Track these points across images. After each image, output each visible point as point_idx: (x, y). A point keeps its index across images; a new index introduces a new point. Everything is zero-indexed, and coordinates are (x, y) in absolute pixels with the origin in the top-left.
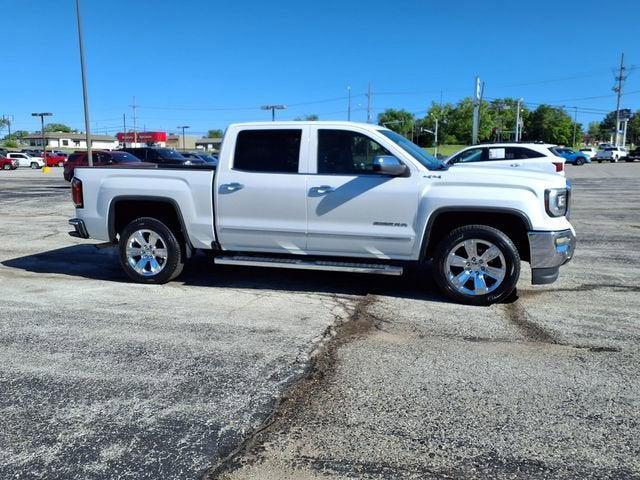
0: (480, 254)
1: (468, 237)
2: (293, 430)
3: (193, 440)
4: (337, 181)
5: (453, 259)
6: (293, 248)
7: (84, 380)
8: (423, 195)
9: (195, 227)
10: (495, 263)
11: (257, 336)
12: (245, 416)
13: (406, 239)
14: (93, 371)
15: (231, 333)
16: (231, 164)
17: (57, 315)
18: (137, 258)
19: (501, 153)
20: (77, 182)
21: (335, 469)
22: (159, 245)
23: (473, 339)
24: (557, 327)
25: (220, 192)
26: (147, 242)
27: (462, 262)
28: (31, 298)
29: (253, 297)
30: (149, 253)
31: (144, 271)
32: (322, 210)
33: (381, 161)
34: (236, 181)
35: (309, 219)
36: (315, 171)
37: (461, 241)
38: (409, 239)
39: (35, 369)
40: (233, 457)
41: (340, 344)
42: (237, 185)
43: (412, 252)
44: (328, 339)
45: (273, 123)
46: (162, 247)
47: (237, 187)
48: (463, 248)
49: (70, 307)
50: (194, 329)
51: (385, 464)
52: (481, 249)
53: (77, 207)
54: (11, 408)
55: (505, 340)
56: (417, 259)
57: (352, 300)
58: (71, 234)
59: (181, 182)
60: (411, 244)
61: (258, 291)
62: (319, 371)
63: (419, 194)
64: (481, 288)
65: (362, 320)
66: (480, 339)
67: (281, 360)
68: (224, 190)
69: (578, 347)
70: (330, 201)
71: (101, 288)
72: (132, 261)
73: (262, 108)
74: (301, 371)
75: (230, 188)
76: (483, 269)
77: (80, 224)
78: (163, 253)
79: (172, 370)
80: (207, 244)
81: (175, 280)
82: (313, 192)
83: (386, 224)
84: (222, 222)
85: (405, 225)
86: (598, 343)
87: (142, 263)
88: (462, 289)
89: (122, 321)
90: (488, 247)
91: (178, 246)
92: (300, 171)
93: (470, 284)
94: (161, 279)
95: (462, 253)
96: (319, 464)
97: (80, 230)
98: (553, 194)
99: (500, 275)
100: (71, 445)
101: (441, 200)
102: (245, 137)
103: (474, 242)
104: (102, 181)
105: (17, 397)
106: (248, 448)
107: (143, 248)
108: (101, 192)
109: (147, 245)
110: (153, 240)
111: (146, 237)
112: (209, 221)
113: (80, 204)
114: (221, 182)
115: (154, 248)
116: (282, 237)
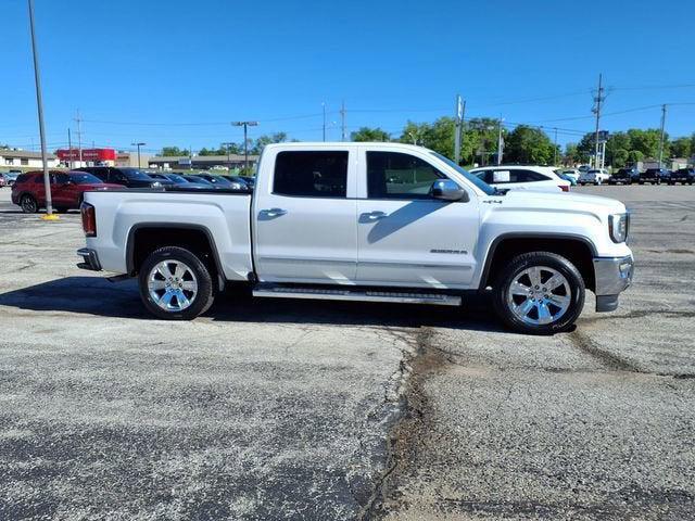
0: (543, 281)
1: (532, 264)
2: (422, 471)
3: (323, 488)
4: (390, 207)
5: (516, 287)
6: (340, 278)
7: (164, 429)
8: (484, 221)
9: (229, 256)
10: (560, 291)
11: (329, 374)
12: (364, 459)
13: (466, 267)
14: (168, 419)
15: (300, 371)
16: (270, 188)
17: (88, 358)
18: (161, 292)
19: (506, 176)
20: (88, 207)
21: (486, 510)
22: (187, 277)
23: (555, 370)
24: (632, 356)
25: (259, 219)
26: (173, 273)
27: (525, 290)
28: (45, 340)
29: (301, 332)
30: (175, 286)
31: (169, 306)
32: (374, 237)
33: (441, 184)
34: (277, 207)
35: (359, 247)
36: (365, 195)
37: (524, 269)
38: (468, 268)
39: (99, 419)
40: (373, 503)
41: (422, 380)
42: (280, 210)
43: (472, 280)
44: (406, 375)
45: (323, 144)
46: (191, 279)
47: (278, 212)
48: (526, 276)
49: (98, 349)
50: (257, 368)
51: (535, 503)
52: (545, 276)
53: (88, 236)
54: (98, 464)
55: (586, 369)
56: (477, 288)
57: (408, 333)
58: (80, 266)
59: (213, 207)
60: (472, 272)
61: (304, 326)
62: (416, 410)
63: (480, 220)
64: (545, 317)
65: (430, 354)
66: (562, 370)
67: (371, 398)
68: (264, 216)
69: (662, 375)
70: (383, 227)
71: (120, 326)
72: (155, 296)
73: (233, 124)
74: (397, 410)
75: (270, 214)
76: (547, 297)
77: (91, 253)
78: (192, 286)
79: (258, 413)
80: (243, 275)
81: (203, 315)
82: (364, 218)
84: (260, 251)
85: (465, 252)
86: (679, 369)
87: (168, 296)
88: (525, 319)
89: (168, 362)
90: (551, 275)
91: (208, 277)
92: (348, 196)
93: (533, 313)
94: (188, 315)
95: (525, 281)
96: (469, 506)
97: (90, 261)
98: (616, 220)
99: (564, 303)
100: (191, 501)
101: (505, 226)
102: (284, 159)
103: (538, 269)
104: (120, 206)
105: (97, 451)
106: (383, 493)
107: (168, 281)
108: (119, 218)
109: (174, 277)
110: (180, 272)
111: (172, 268)
112: (247, 250)
113: (93, 233)
114: (260, 208)
115: (181, 281)
116: (328, 267)
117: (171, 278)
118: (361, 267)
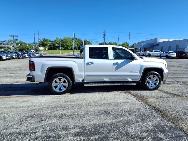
0: (153, 78)
8: (141, 65)
10: (157, 80)
13: (137, 76)
16: (88, 57)
20: (32, 62)
22: (65, 82)
25: (86, 65)
27: (149, 80)
31: (58, 91)
32: (116, 69)
35: (112, 72)
36: (113, 59)
41: (147, 103)
44: (143, 102)
47: (92, 63)
48: (150, 77)
53: (31, 71)
56: (139, 80)
58: (27, 80)
59: (74, 62)
60: (139, 77)
63: (141, 64)
65: (138, 97)
67: (145, 108)
68: (88, 64)
69: (186, 96)
72: (54, 88)
75: (90, 64)
77: (33, 77)
82: (114, 64)
83: (134, 72)
85: (137, 72)
87: (58, 88)
92: (109, 58)
103: (152, 75)
104: (43, 62)
107: (58, 83)
108: (43, 65)
109: (60, 82)
110: (63, 80)
111: (60, 80)
112: (82, 73)
113: (33, 70)
114: (86, 62)
115: (62, 83)
116: (104, 77)
117: (59, 83)
118: (113, 77)
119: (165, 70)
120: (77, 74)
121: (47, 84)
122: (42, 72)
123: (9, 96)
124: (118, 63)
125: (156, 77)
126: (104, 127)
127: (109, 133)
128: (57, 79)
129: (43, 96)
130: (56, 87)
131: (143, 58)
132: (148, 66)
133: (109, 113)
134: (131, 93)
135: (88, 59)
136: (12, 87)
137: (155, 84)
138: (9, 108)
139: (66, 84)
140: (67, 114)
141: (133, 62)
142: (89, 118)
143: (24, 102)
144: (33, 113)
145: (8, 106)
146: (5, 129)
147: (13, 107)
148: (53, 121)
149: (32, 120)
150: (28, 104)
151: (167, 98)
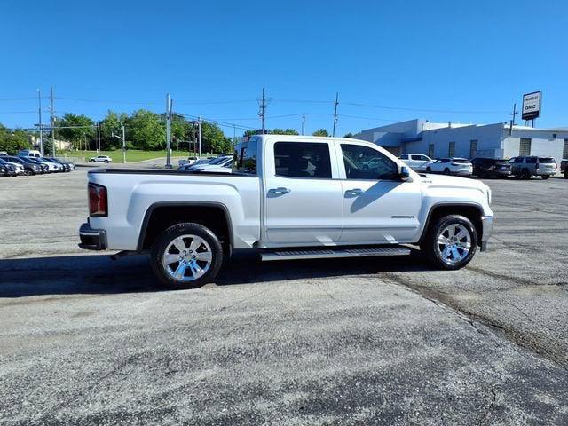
0: (455, 234)
4: (365, 185)
6: (327, 241)
8: (424, 195)
10: (464, 239)
13: (413, 228)
16: (273, 171)
22: (202, 249)
25: (268, 196)
26: (188, 246)
27: (445, 241)
30: (188, 258)
31: (183, 277)
32: (355, 208)
34: (282, 186)
35: (344, 216)
36: (345, 177)
37: (446, 226)
38: (415, 227)
42: (284, 189)
43: (416, 237)
46: (206, 250)
47: (284, 191)
48: (447, 231)
52: (457, 230)
53: (94, 215)
56: (417, 241)
59: (229, 187)
60: (416, 231)
64: (457, 258)
68: (272, 193)
72: (169, 270)
75: (277, 192)
76: (457, 244)
77: (102, 234)
80: (250, 243)
82: (348, 194)
83: (404, 217)
84: (270, 222)
85: (413, 217)
87: (181, 269)
88: (446, 260)
90: (460, 229)
92: (334, 175)
93: (451, 256)
95: (446, 234)
101: (436, 198)
103: (454, 226)
104: (135, 187)
107: (182, 253)
108: (135, 198)
109: (187, 250)
110: (195, 245)
111: (188, 242)
112: (257, 222)
113: (103, 213)
114: (268, 187)
115: (195, 253)
116: (320, 232)
117: (185, 253)
118: (345, 232)
119: (488, 211)
120: (241, 224)
121: (147, 255)
122: (130, 217)
123: (19, 299)
124: (359, 192)
125: (464, 232)
126: (373, 382)
127: (398, 397)
128: (178, 242)
129: (135, 294)
130: (174, 266)
131: (425, 176)
132: (442, 198)
133: (367, 341)
134: (396, 279)
135: (271, 179)
136: (13, 270)
137: (461, 252)
138: (38, 336)
139: (207, 256)
140: (242, 346)
141: (402, 189)
142: (313, 357)
143: (79, 315)
144: (131, 351)
145: (34, 330)
146: (63, 405)
147: (54, 334)
148: (211, 372)
149: (140, 373)
150: (98, 322)
151: (501, 289)
